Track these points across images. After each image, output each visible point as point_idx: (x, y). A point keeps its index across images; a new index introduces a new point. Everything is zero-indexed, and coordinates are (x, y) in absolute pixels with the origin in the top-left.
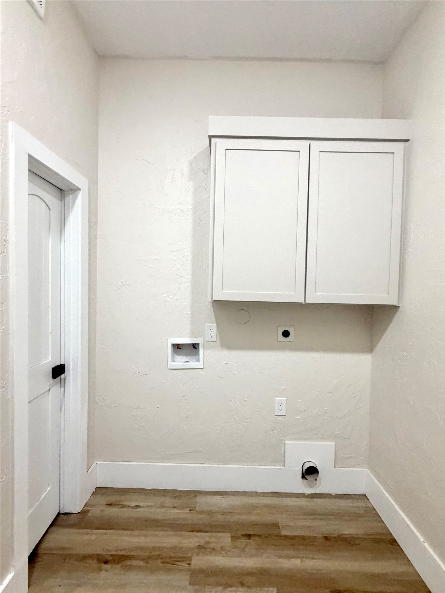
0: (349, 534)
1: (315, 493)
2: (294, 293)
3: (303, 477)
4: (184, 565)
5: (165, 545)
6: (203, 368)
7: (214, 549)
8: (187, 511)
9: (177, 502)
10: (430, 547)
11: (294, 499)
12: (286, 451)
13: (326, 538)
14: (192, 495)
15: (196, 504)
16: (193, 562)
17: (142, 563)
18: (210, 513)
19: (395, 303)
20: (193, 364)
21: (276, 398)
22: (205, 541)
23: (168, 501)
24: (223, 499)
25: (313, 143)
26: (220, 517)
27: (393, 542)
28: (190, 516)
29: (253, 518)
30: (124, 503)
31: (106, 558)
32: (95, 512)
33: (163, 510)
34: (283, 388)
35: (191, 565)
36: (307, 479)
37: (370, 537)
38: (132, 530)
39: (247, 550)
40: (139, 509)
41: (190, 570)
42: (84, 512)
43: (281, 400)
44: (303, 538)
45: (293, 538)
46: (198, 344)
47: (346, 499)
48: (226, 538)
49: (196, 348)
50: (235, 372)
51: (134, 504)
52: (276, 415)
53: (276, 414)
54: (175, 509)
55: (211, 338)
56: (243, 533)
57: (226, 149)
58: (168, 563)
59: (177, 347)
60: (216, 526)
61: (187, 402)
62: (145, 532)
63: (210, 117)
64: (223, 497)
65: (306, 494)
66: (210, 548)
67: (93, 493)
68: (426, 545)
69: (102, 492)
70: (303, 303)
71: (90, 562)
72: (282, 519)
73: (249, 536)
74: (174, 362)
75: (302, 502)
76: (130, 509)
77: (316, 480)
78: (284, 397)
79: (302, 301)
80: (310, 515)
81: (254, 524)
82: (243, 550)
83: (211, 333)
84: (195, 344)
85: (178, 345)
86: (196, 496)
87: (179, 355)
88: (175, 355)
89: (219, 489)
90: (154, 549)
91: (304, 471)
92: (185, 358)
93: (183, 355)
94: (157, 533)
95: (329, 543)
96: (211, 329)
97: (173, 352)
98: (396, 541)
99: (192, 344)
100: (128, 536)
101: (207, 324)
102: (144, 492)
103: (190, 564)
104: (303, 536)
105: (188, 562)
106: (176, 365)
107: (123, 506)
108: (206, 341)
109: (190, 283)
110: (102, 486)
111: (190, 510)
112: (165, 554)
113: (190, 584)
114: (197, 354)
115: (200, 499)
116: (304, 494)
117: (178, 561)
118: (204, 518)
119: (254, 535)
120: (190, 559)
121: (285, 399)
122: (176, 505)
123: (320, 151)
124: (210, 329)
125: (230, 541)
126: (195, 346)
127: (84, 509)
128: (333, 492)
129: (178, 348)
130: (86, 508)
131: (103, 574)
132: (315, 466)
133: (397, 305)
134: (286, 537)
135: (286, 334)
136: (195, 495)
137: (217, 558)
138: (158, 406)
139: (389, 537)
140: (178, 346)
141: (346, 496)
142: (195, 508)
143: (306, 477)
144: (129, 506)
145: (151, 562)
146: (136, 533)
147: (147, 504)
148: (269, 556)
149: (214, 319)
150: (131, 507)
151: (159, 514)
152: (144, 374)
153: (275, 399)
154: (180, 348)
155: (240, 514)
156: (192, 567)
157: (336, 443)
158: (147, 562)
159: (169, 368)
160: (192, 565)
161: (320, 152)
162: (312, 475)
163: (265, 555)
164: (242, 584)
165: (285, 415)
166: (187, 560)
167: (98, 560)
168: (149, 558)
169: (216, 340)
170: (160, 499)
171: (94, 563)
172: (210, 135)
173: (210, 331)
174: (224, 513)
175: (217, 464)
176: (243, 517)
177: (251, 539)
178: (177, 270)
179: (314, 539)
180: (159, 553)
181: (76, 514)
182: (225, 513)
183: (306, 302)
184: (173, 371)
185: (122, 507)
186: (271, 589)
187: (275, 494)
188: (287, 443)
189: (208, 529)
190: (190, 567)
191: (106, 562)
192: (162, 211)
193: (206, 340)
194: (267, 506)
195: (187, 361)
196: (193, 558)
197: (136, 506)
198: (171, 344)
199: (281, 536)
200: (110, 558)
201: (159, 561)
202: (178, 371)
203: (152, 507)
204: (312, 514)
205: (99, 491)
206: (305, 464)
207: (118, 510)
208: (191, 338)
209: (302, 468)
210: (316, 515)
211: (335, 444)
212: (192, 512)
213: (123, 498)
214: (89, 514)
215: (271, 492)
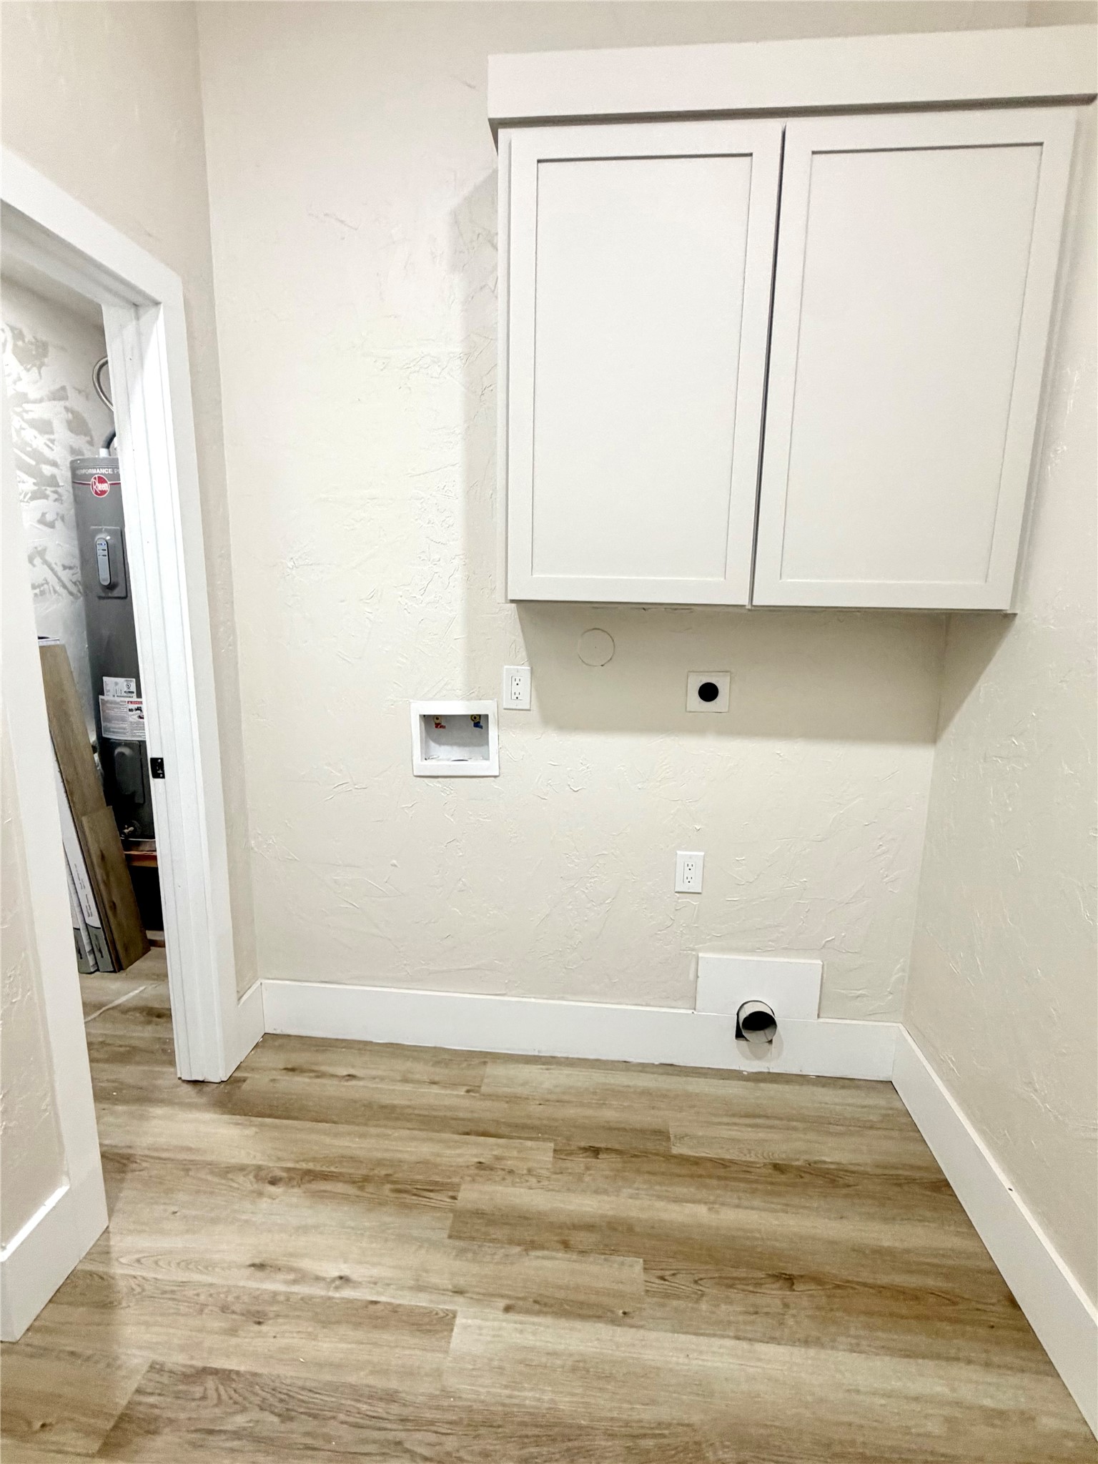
0: (831, 1163)
1: (766, 1070)
2: (722, 579)
3: (739, 1035)
4: (442, 1198)
5: (406, 1156)
6: (497, 774)
7: (511, 1172)
8: (462, 1091)
9: (440, 1073)
10: (1025, 1203)
11: (715, 1082)
12: (699, 975)
13: (777, 1167)
14: (476, 1061)
15: (482, 1080)
16: (460, 1195)
17: (351, 1190)
18: (513, 1099)
19: (1002, 604)
20: (476, 766)
21: (679, 852)
22: (495, 1156)
23: (421, 1070)
24: (547, 1071)
25: (793, 124)
26: (534, 1109)
27: (941, 1186)
28: (466, 1103)
29: (610, 1115)
30: (323, 1068)
31: (274, 1174)
32: (257, 1082)
33: (408, 1087)
34: (698, 828)
35: (456, 1199)
36: (747, 1040)
37: (887, 1172)
38: (335, 1122)
39: (587, 1179)
40: (353, 1083)
41: (452, 1210)
42: (233, 1081)
43: (691, 857)
44: (723, 1164)
45: (696, 1162)
46: (487, 716)
47: (843, 1087)
48: (542, 1154)
49: (481, 727)
50: (576, 787)
51: (344, 1071)
52: (676, 892)
53: (676, 890)
54: (435, 1086)
55: (517, 701)
56: (583, 1144)
57: (539, 161)
58: (406, 1191)
59: (436, 724)
60: (524, 1127)
61: (461, 856)
62: (362, 1129)
63: (490, 57)
64: (547, 1069)
65: (745, 1073)
66: (503, 1170)
67: (257, 1046)
68: (1015, 1196)
69: (276, 1044)
70: (747, 607)
71: (241, 1179)
72: (675, 1121)
73: (596, 1152)
74: (428, 761)
75: (733, 1089)
76: (335, 1082)
77: (770, 1042)
78: (700, 850)
79: (744, 601)
80: (747, 1116)
81: (610, 1129)
82: (580, 1178)
83: (515, 689)
84: (480, 716)
85: (437, 717)
86: (485, 1063)
87: (440, 743)
88: (432, 744)
89: (539, 1052)
90: (380, 1163)
91: (741, 1021)
92: (456, 752)
93: (452, 744)
94: (389, 1132)
95: (783, 1178)
96: (517, 680)
97: (424, 734)
98: (948, 1185)
99: (472, 716)
100: (326, 1133)
101: (506, 667)
102: (368, 1048)
103: (454, 1198)
104: (723, 1159)
105: (451, 1193)
106: (431, 767)
107: (321, 1075)
108: (505, 709)
109: (461, 559)
110: (278, 1032)
111: (468, 1091)
112: (399, 1175)
113: (450, 1237)
114: (484, 741)
115: (494, 1070)
116: (740, 1072)
117: (431, 1191)
118: (496, 1110)
119: (608, 1150)
120: (455, 1187)
121: (702, 854)
122: (437, 1079)
123: (815, 149)
124: (513, 680)
125: (551, 1159)
126: (478, 722)
127: (235, 1075)
128: (811, 1071)
129: (436, 727)
130: (238, 1074)
131: (264, 1204)
132: (771, 1014)
133: (1009, 612)
134: (684, 1160)
135: (708, 692)
136: (483, 1060)
137: (517, 1191)
138: (395, 862)
139: (934, 1177)
140: (438, 722)
141: (841, 1082)
142: (480, 1087)
143: (745, 1033)
144: (333, 1076)
145: (370, 1188)
146: (342, 1128)
147: (374, 1073)
148: (637, 1194)
149: (523, 654)
150: (336, 1076)
151: (397, 1094)
152: (356, 787)
153: (677, 854)
154: (442, 727)
155: (582, 1105)
156: (459, 1204)
157: (825, 963)
158: (362, 1188)
159: (415, 774)
160: (459, 1198)
161: (814, 153)
162: (762, 1032)
163: (627, 1191)
164: (566, 1245)
165: (700, 891)
166: (451, 1189)
167: (256, 1177)
168: (366, 1179)
169: (528, 707)
170: (402, 1066)
171: (247, 1182)
172: (494, 119)
173: (515, 683)
174: (545, 1102)
175: (534, 998)
176: (589, 1112)
177: (599, 1156)
178: (428, 525)
179: (747, 1168)
180: (390, 1172)
181: (216, 1085)
182: (548, 1101)
183: (754, 604)
184: (425, 780)
185: (318, 1077)
186: (629, 1260)
187: (670, 1069)
188: (702, 957)
189: (504, 1130)
190: (453, 1204)
191: (274, 1182)
192: (384, 363)
193: (505, 707)
194: (646, 1093)
195: (461, 759)
196: (463, 1187)
197: (349, 1075)
198: (418, 717)
199: (669, 1157)
200: (284, 1175)
201: (388, 1186)
202: (439, 782)
203: (382, 1079)
204: (753, 1116)
205: (270, 1041)
206: (745, 1006)
207: (307, 1080)
208: (468, 700)
209: (738, 1014)
210: (759, 1116)
211: (823, 966)
212: (472, 1094)
213: (320, 1057)
214: (245, 1086)
215: (661, 1064)
